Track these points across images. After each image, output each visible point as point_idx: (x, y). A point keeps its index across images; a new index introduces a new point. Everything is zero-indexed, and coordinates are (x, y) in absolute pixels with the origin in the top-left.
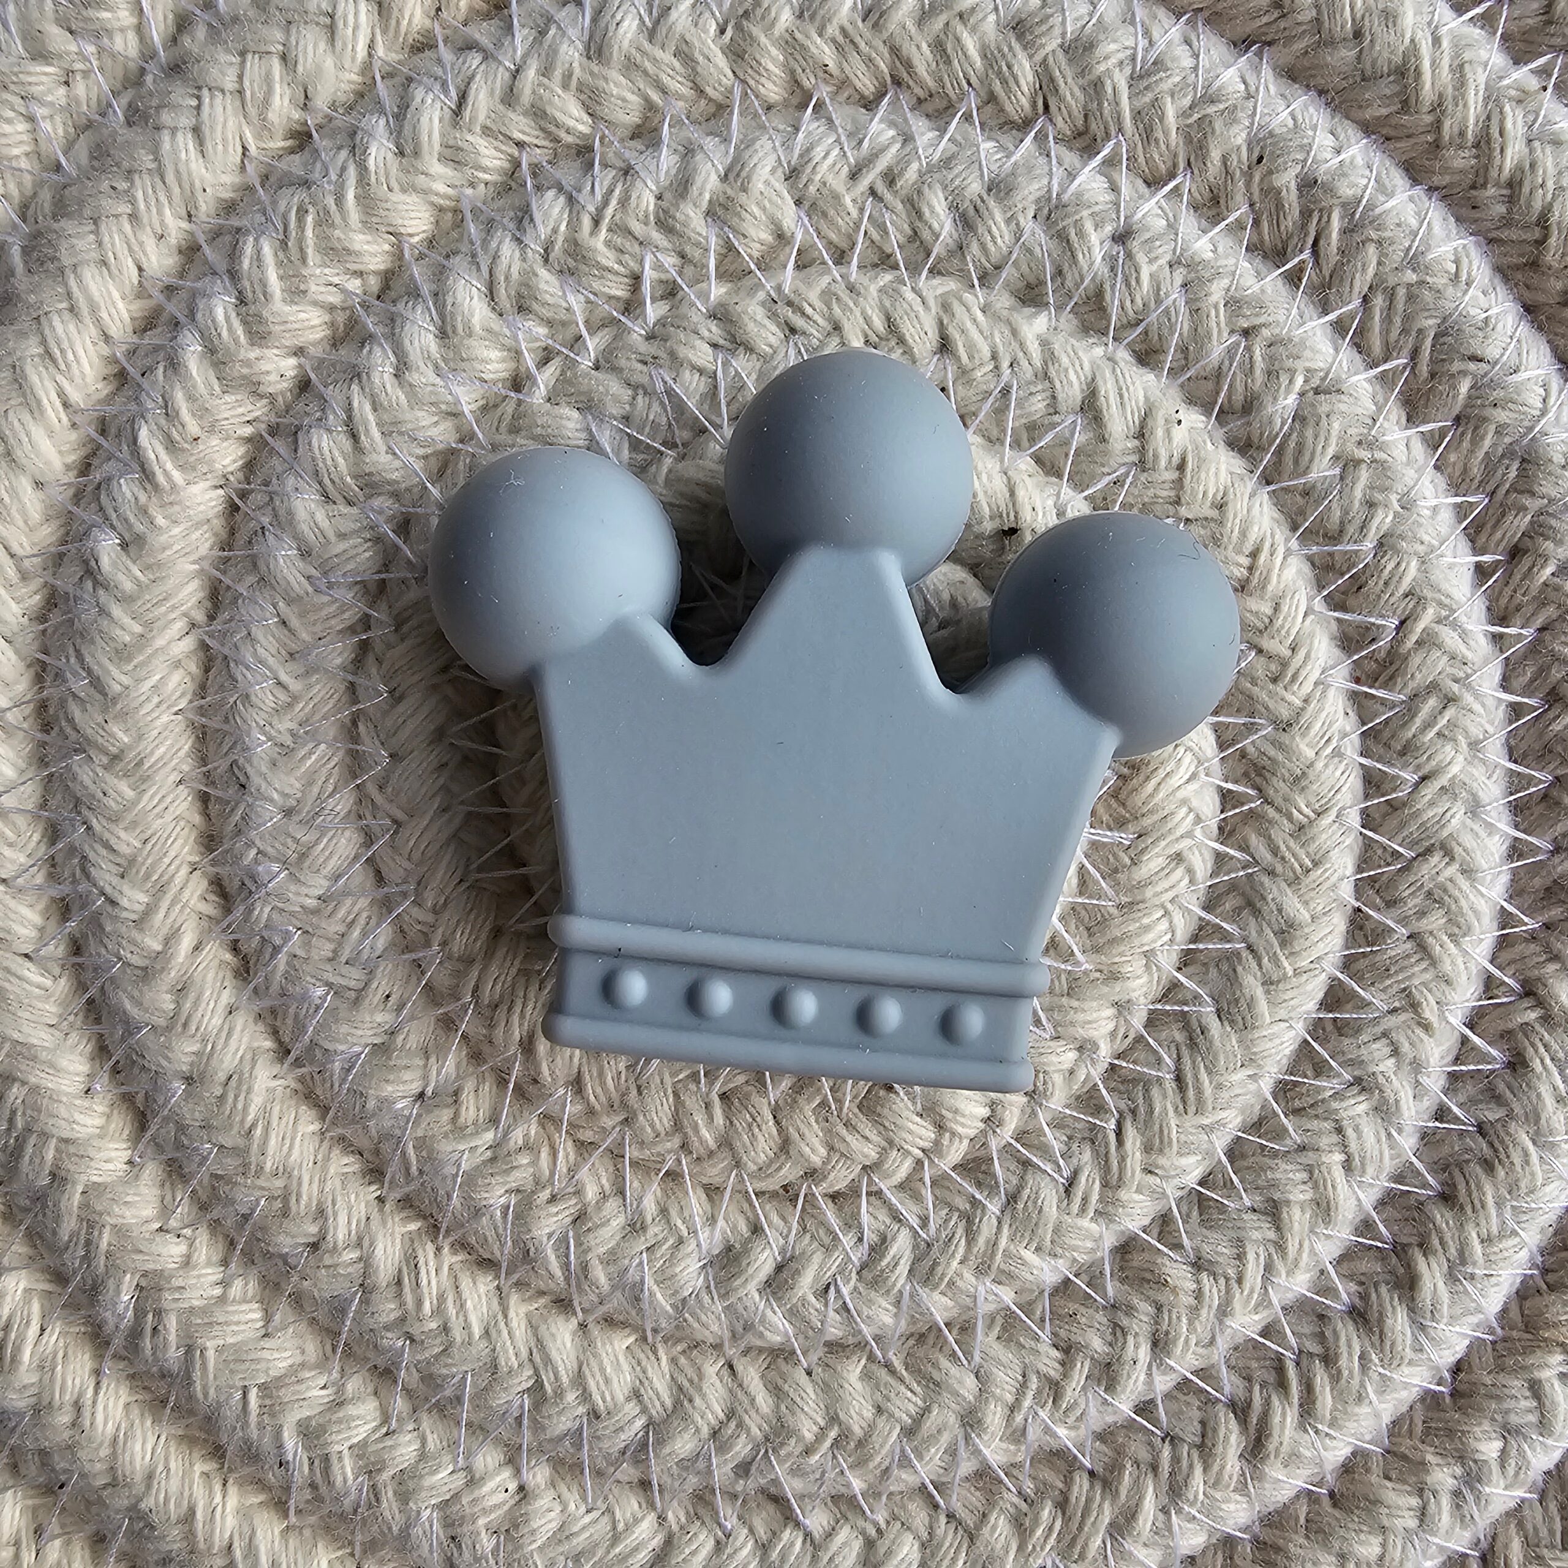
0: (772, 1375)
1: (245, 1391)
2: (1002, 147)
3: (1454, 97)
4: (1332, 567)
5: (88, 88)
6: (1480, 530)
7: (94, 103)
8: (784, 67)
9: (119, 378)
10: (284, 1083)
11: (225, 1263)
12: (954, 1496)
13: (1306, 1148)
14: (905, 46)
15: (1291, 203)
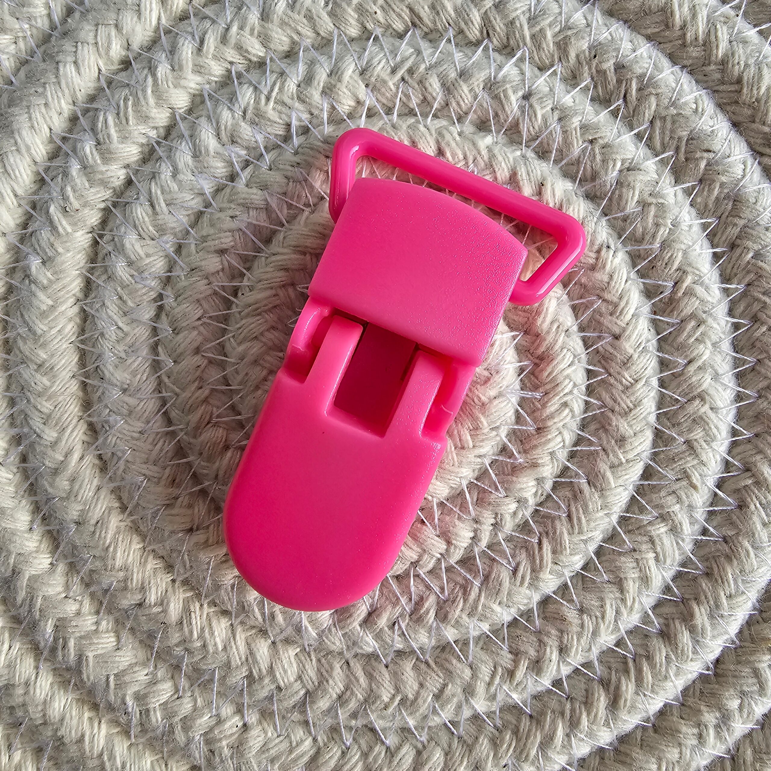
0: (368, 668)
2: (466, 55)
3: (691, 22)
4: (639, 256)
5: (26, 44)
6: (715, 235)
7: (29, 51)
8: (358, 20)
9: (41, 182)
10: (125, 524)
11: (98, 612)
12: (461, 729)
13: (635, 550)
14: (416, 8)
15: (612, 78)
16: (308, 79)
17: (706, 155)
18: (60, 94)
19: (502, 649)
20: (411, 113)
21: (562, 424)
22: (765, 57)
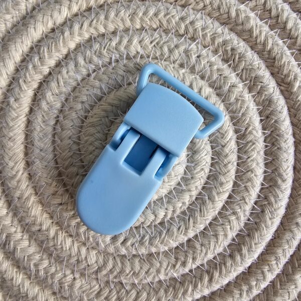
0: (122, 260)
1: (24, 257)
2: (178, 39)
3: (259, 36)
4: (234, 118)
5: (16, 19)
6: (262, 113)
7: (17, 22)
8: (140, 23)
9: (17, 70)
10: (36, 200)
11: (23, 232)
12: (154, 285)
13: (223, 224)
14: (162, 21)
15: (230, 53)
16: (120, 42)
17: (260, 84)
18: (27, 39)
19: (172, 257)
20: (157, 58)
21: (201, 176)
22: (284, 51)
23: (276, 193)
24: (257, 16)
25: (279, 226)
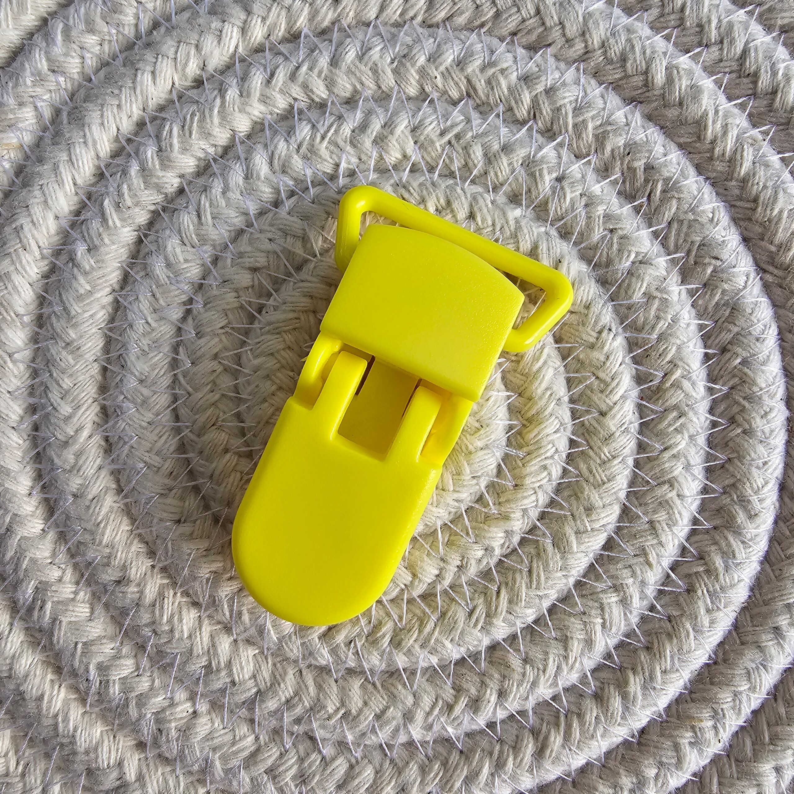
0: (318, 679)
1: (76, 643)
2: (511, 131)
3: (721, 138)
4: (637, 344)
5: (110, 48)
6: (709, 337)
7: (111, 55)
8: (418, 82)
9: (100, 176)
10: (118, 505)
11: (77, 583)
12: (395, 751)
13: (584, 613)
14: (474, 80)
15: (641, 175)
16: (363, 127)
17: (713, 261)
18: (133, 99)
19: (445, 683)
20: (452, 175)
21: (538, 484)
22: (783, 182)
23: (729, 545)
24: (720, 88)
25: (730, 632)
